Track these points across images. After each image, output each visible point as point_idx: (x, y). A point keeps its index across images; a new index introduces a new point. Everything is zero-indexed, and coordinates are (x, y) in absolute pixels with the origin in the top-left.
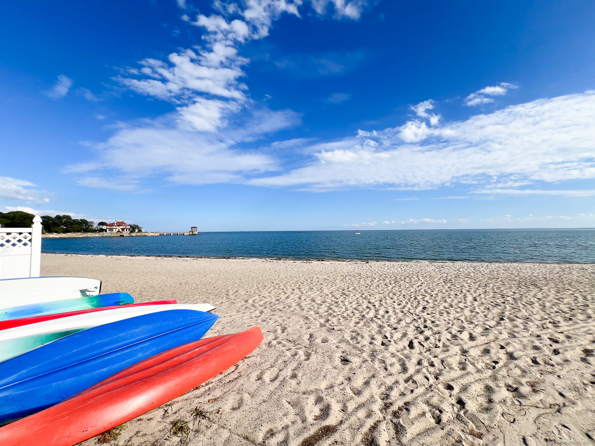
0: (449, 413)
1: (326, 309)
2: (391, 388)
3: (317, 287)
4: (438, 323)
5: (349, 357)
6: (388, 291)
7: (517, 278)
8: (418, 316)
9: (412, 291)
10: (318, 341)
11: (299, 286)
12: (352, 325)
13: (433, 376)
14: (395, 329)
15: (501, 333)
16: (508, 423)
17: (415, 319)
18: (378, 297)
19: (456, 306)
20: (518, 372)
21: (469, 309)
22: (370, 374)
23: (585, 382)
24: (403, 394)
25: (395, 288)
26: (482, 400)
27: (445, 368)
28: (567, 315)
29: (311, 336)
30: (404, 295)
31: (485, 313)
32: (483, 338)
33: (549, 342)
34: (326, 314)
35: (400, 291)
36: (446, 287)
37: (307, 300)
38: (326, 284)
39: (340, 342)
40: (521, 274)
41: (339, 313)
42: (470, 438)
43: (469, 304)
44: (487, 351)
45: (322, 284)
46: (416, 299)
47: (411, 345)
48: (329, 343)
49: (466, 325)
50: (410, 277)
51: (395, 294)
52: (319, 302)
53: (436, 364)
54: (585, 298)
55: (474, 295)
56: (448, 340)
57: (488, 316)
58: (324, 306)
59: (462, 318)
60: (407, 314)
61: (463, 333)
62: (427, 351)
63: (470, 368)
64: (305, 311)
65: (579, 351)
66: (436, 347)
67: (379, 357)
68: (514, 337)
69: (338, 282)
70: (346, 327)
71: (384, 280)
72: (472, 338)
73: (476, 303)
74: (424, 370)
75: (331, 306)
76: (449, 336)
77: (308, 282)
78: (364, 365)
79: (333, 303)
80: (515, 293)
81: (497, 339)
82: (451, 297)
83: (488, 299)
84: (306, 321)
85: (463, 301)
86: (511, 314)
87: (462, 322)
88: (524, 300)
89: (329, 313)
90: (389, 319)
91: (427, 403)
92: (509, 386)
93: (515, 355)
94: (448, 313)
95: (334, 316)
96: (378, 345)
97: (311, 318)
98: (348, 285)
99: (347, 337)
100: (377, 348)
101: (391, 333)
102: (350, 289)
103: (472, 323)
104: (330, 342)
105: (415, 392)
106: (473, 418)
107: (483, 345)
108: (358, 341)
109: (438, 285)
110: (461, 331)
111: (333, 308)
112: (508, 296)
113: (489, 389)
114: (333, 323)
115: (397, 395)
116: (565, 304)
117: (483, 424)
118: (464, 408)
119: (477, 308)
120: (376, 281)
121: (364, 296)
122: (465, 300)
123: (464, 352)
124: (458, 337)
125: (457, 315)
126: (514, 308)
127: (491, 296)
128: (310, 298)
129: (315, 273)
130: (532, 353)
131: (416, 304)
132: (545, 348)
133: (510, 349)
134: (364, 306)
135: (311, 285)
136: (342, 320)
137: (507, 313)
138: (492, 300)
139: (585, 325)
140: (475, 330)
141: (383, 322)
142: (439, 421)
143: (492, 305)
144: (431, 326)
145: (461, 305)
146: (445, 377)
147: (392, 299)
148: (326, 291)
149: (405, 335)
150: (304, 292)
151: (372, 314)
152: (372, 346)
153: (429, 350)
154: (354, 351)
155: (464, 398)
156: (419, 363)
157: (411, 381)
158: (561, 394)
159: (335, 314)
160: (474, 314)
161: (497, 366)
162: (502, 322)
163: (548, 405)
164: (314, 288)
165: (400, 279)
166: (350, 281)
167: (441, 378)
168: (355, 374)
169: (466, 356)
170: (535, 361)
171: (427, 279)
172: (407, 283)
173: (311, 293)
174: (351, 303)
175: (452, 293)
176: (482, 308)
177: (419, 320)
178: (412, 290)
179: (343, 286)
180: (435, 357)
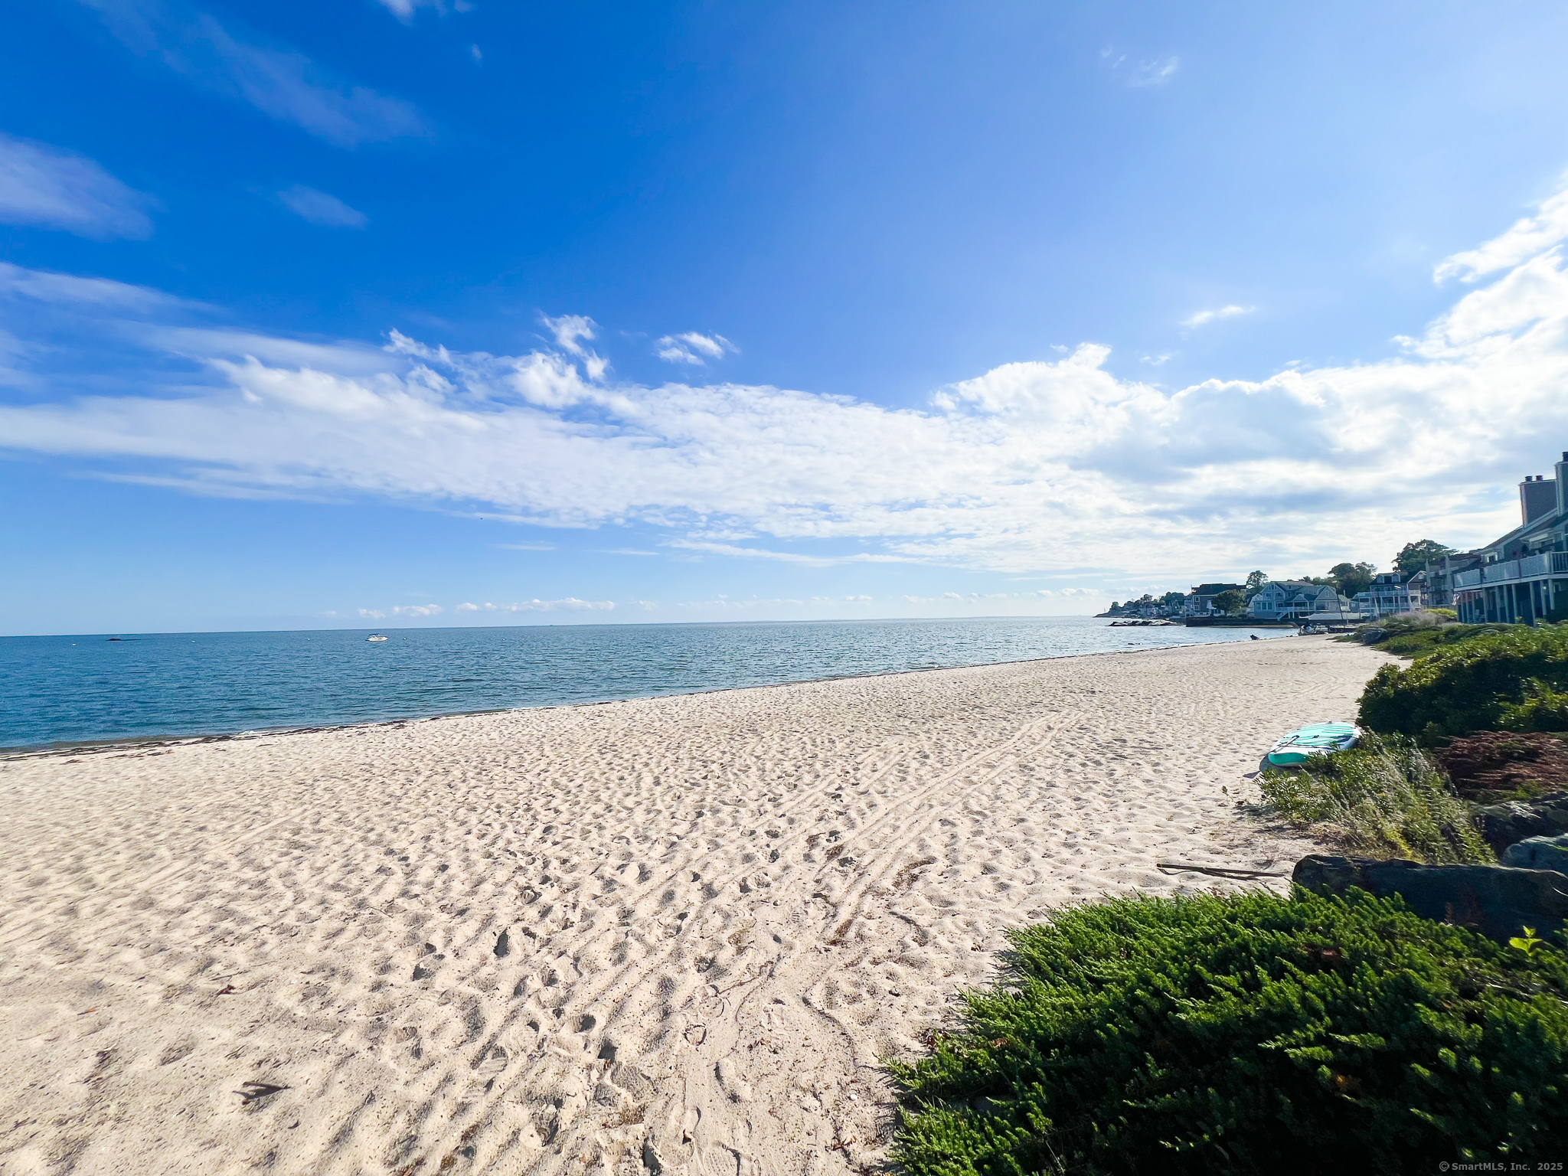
0: (580, 1095)
1: (205, 920)
2: (426, 1109)
3: (177, 844)
4: (575, 860)
5: (281, 1075)
6: (454, 804)
7: (730, 721)
8: (530, 854)
9: (520, 790)
10: (144, 1064)
11: (80, 858)
12: (311, 948)
13: (550, 1011)
14: (462, 912)
15: (695, 847)
16: (694, 1047)
17: (520, 868)
18: (418, 829)
19: (619, 807)
20: (717, 920)
21: (643, 807)
22: (358, 1098)
23: (807, 898)
24: (463, 1108)
25: (475, 790)
26: (651, 1022)
27: (581, 974)
28: (792, 780)
29: (104, 1057)
30: (499, 807)
31: (672, 810)
32: (666, 867)
33: (766, 839)
34: (201, 941)
35: (490, 797)
36: (603, 764)
37: (110, 909)
38: (225, 824)
39: (255, 1026)
40: (737, 713)
41: (266, 920)
42: (617, 1135)
43: (645, 794)
44: (669, 896)
45: (201, 829)
46: (528, 810)
47: (502, 948)
48: (195, 1052)
49: (635, 847)
50: (521, 751)
51: (474, 809)
52: (177, 902)
53: (560, 975)
54: (814, 745)
55: (657, 771)
56: (595, 897)
57: (677, 815)
58: (197, 911)
59: (629, 834)
60: (502, 859)
61: (627, 869)
62: (542, 946)
63: (635, 951)
64: (89, 963)
65: (802, 843)
66: (566, 925)
67: (399, 1023)
68: (717, 846)
69: (276, 807)
70: (286, 963)
71: (447, 772)
72: (644, 875)
73: (659, 789)
74: (531, 1006)
75: (232, 906)
76: (596, 887)
77: (133, 833)
78: (341, 1076)
79: (244, 888)
80: (724, 753)
81: (689, 861)
82: (611, 785)
83: (680, 776)
84: (88, 1002)
85: (635, 791)
86: (715, 799)
87: (628, 842)
88: (737, 766)
89: (217, 932)
90: (447, 888)
91: (529, 1098)
92: (702, 960)
93: (716, 886)
94: (601, 828)
95: (240, 939)
96: (402, 982)
97: (121, 981)
98: (317, 809)
99: (286, 998)
100: (396, 993)
101: (449, 931)
102: (324, 823)
103: (646, 838)
104: (205, 1046)
105: (496, 1085)
106: (631, 1078)
107: (662, 884)
108: (327, 998)
109: (585, 762)
110: (623, 866)
111: (241, 909)
112: (714, 762)
113: (666, 987)
114: (227, 967)
115: (445, 1120)
116: (791, 759)
117: (649, 1078)
118: (612, 1062)
119: (658, 801)
120: (421, 779)
121: (372, 836)
122: (638, 787)
123: (626, 915)
124: (616, 882)
125: (620, 828)
126: (721, 785)
127: (686, 767)
128: (132, 898)
129: (176, 791)
130: (740, 871)
131: (526, 824)
132: (759, 855)
133: (707, 877)
134: (369, 869)
135: (150, 844)
136: (273, 940)
137: (709, 799)
138: (686, 776)
139: (812, 791)
140: (651, 854)
141: (427, 904)
142: (550, 1132)
143: (687, 789)
144: (559, 873)
145: (629, 802)
146: (579, 1001)
147: (463, 823)
148: (218, 849)
149: (488, 921)
150: (101, 879)
151: (392, 889)
152: (378, 996)
153: (549, 940)
154: (307, 1040)
155: (615, 1036)
156: (518, 991)
157: (489, 1055)
158: (777, 939)
159: (246, 929)
160: (652, 815)
161: (684, 924)
162: (700, 820)
163: (757, 971)
164: (163, 851)
165: (494, 760)
166: (327, 796)
167: (568, 1008)
168: (296, 1125)
169: (628, 924)
170: (744, 889)
171: (562, 750)
172: (512, 768)
173: (138, 875)
174: (321, 870)
175: (614, 776)
176: (668, 798)
177: (531, 867)
178: (523, 786)
179: (297, 820)
180: (561, 954)
